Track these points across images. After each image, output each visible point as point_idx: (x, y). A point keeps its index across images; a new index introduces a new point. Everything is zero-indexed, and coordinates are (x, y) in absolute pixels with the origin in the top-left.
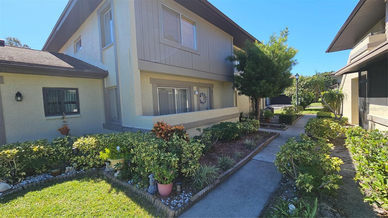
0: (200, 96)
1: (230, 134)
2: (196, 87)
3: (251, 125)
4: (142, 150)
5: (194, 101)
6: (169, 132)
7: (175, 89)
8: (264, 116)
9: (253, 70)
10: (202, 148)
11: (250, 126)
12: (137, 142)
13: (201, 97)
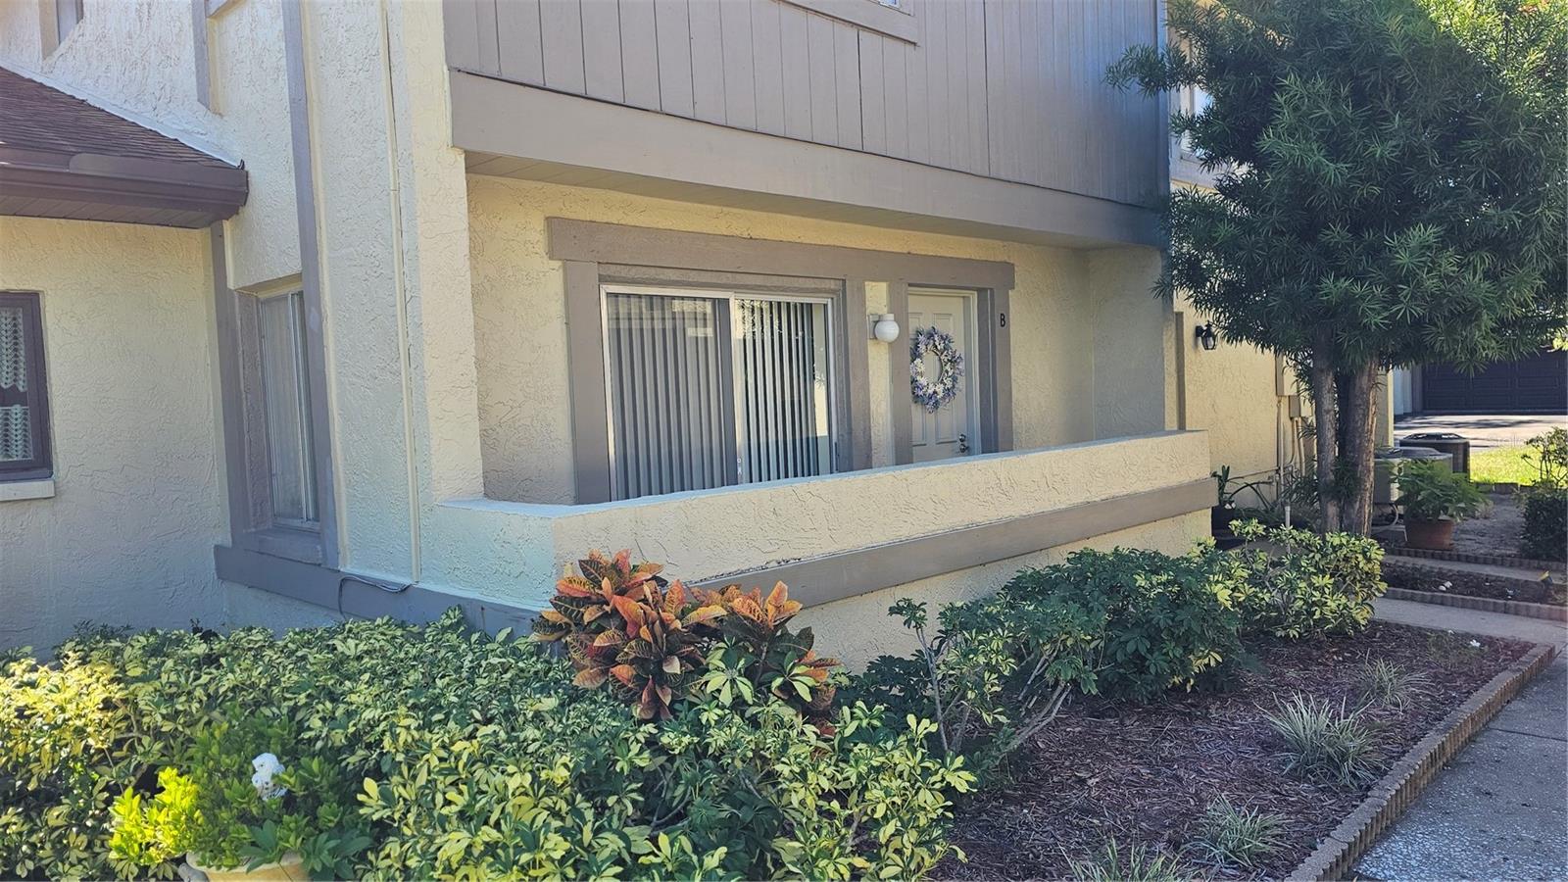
0: (915, 354)
1: (1150, 651)
2: (883, 286)
3: (1318, 581)
4: (448, 803)
5: (865, 387)
6: (671, 643)
7: (734, 306)
8: (1398, 503)
9: (1336, 149)
10: (948, 791)
11: (1311, 585)
12: (408, 728)
13: (918, 360)
